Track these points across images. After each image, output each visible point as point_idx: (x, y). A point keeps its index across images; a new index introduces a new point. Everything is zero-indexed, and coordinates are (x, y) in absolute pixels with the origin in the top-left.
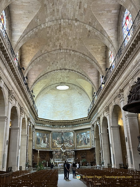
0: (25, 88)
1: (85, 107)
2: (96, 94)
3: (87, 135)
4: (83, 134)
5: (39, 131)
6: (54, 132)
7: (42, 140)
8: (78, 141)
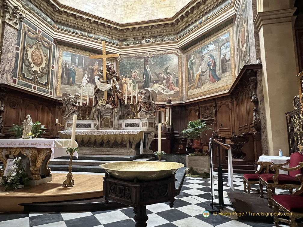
3: (220, 50)
4: (207, 49)
5: (71, 50)
6: (124, 58)
7: (84, 75)
8: (190, 77)
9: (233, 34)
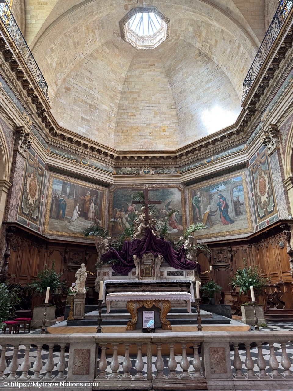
3: (232, 192)
4: (216, 189)
5: (62, 177)
6: (119, 188)
7: (75, 207)
8: (196, 216)
9: (246, 178)
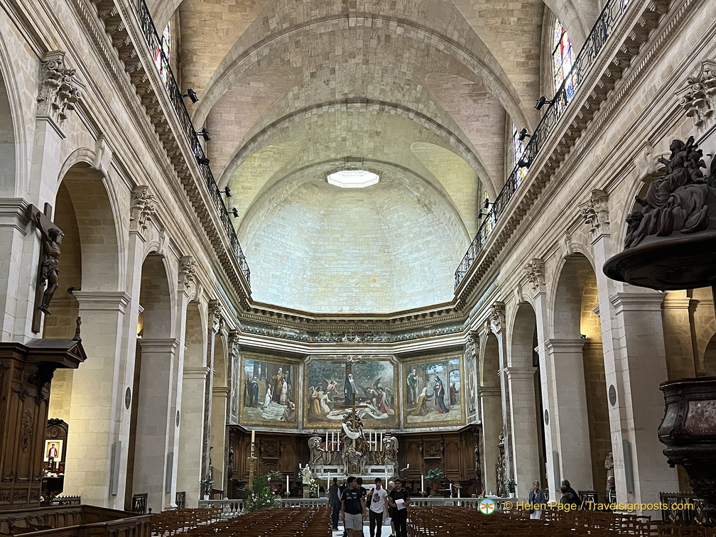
0: (198, 179)
1: (446, 260)
2: (490, 206)
3: (448, 376)
4: (433, 368)
5: (254, 356)
6: (316, 360)
7: (267, 390)
8: (411, 398)
9: (463, 362)
